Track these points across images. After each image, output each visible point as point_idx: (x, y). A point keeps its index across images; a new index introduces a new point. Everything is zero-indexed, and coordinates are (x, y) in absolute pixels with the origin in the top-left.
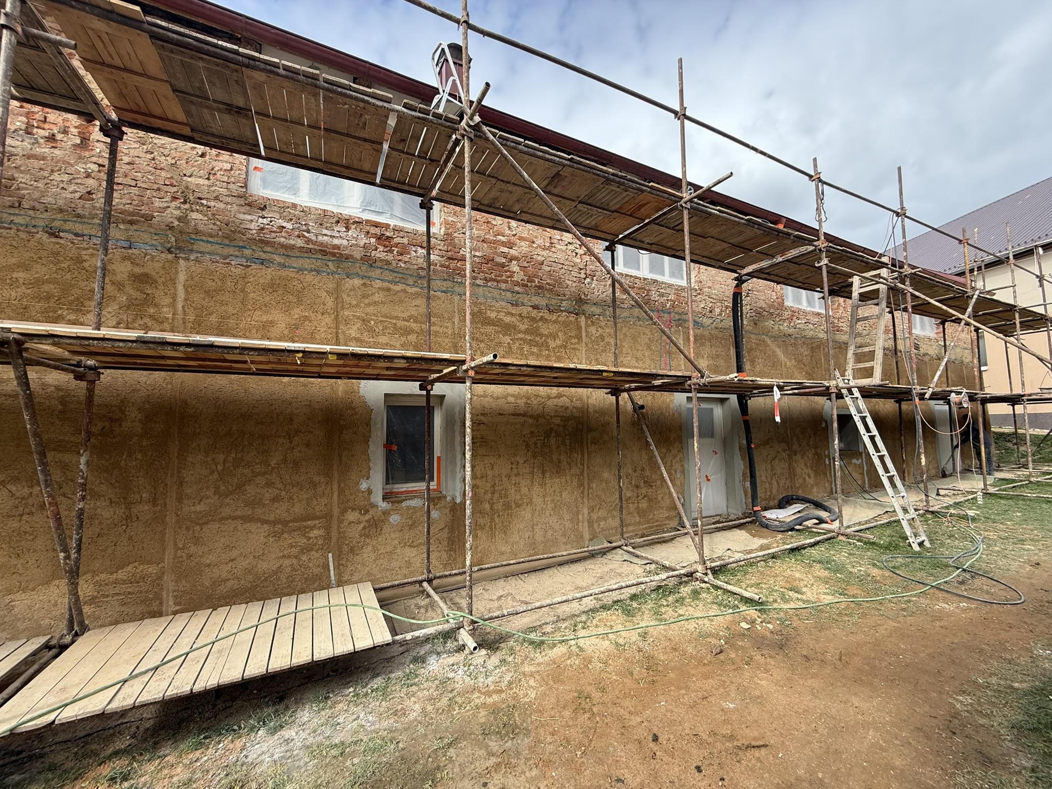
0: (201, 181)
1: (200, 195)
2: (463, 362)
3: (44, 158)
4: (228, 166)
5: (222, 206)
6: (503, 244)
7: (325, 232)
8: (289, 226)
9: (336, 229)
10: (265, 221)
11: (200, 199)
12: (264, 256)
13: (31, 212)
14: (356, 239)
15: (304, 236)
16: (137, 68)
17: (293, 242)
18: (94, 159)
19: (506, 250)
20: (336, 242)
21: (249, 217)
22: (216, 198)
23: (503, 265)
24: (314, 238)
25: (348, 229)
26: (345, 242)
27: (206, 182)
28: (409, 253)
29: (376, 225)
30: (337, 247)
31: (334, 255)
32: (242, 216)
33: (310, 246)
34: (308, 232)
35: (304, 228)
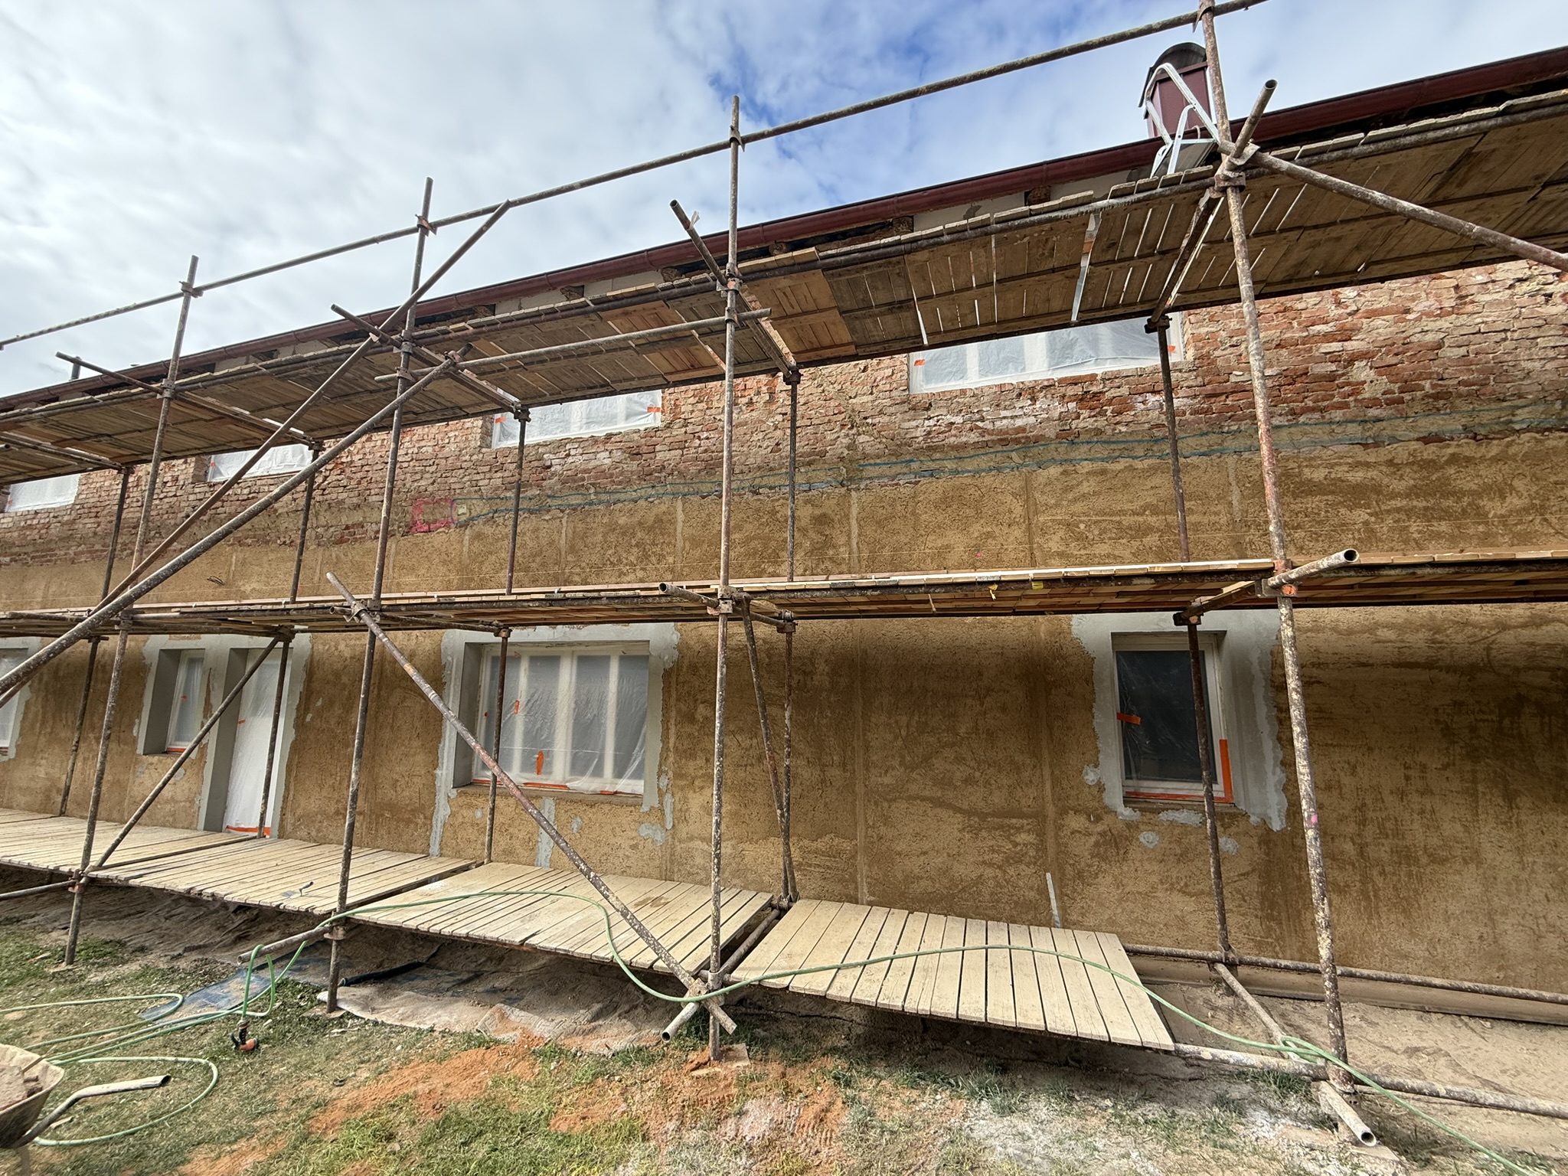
0: (865, 399)
1: (863, 415)
2: (1269, 572)
3: (746, 423)
4: (889, 372)
5: (886, 419)
6: (1328, 337)
7: (1004, 413)
8: (959, 420)
9: (1018, 405)
10: (932, 422)
11: (865, 418)
12: (933, 465)
13: (740, 476)
14: (1047, 410)
15: (978, 427)
16: (812, 306)
17: (964, 439)
18: (779, 410)
19: (1335, 346)
20: (1019, 423)
21: (914, 423)
22: (881, 413)
23: (1331, 377)
24: (990, 426)
25: (1034, 400)
26: (1032, 420)
27: (870, 398)
28: (1132, 408)
29: (1075, 381)
30: (1022, 429)
31: (1017, 441)
32: (906, 425)
33: (987, 438)
34: (982, 420)
35: (977, 416)
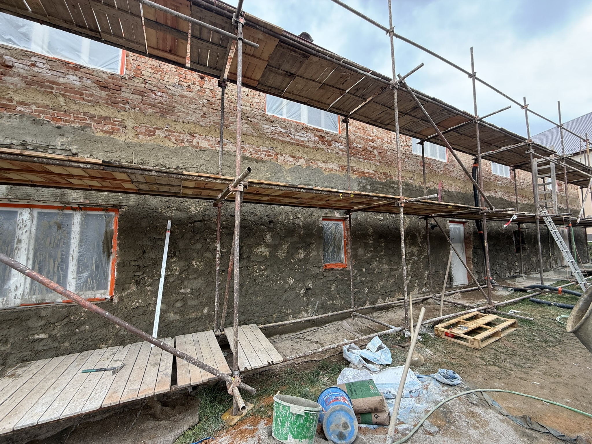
0: (247, 108)
1: (247, 115)
4: (258, 101)
5: (256, 121)
6: (370, 141)
7: (298, 134)
8: (283, 131)
9: (303, 132)
10: (273, 128)
11: (248, 117)
12: (274, 146)
14: (310, 137)
15: (289, 136)
16: (258, 55)
17: (285, 139)
18: (205, 97)
19: (371, 144)
20: (303, 139)
21: (267, 126)
22: (254, 117)
23: (370, 151)
24: (293, 137)
25: (307, 132)
26: (306, 139)
27: (250, 109)
28: (332, 145)
29: (318, 130)
30: (302, 141)
31: (301, 145)
32: (264, 126)
33: (292, 141)
34: (291, 133)
35: (289, 132)
